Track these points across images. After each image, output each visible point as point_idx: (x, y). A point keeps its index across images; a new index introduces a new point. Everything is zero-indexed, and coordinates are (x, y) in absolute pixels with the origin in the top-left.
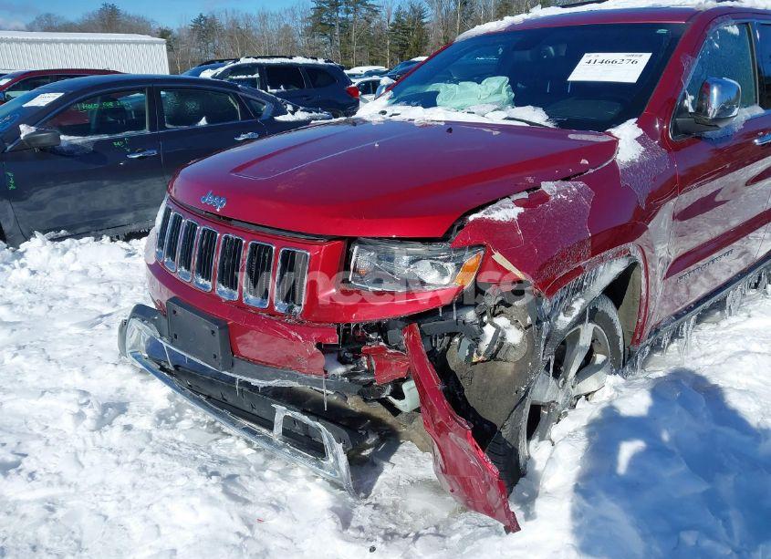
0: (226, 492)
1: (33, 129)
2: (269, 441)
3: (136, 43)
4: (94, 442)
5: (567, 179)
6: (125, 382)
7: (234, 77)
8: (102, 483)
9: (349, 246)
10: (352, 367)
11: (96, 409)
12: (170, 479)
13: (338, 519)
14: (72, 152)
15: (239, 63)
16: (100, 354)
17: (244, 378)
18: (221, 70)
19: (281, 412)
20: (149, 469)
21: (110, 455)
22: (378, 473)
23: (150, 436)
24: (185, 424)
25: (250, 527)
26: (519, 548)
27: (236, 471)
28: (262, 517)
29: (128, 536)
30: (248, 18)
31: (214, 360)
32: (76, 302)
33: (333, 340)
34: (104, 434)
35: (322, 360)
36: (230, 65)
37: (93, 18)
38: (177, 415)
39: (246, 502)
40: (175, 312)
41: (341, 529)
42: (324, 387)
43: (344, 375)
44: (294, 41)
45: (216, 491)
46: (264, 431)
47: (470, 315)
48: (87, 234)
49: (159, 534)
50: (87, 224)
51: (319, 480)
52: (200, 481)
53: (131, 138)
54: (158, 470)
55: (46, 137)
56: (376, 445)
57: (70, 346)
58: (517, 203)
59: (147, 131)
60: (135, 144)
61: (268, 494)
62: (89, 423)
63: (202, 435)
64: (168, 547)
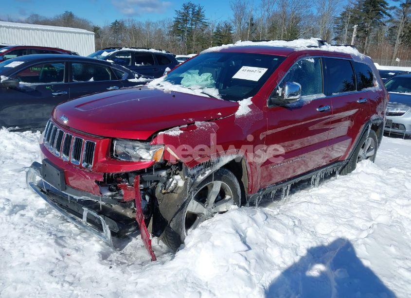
0: (57, 242)
1: (7, 78)
2: (80, 223)
3: (79, 33)
4: (6, 220)
5: (209, 121)
6: (28, 196)
7: (118, 57)
8: (6, 236)
9: (112, 141)
10: (115, 193)
11: (11, 206)
12: (34, 236)
13: (101, 256)
14: (25, 90)
15: (121, 50)
16: (19, 184)
17: (71, 195)
18: (112, 53)
19: (86, 211)
20: (27, 232)
21: (12, 225)
22: (129, 242)
23: (32, 219)
24: (50, 216)
25: (63, 257)
26: (167, 269)
27: (64, 235)
28: (69, 253)
29: (12, 257)
30: (140, 23)
31: (58, 186)
32: (16, 161)
33: (101, 180)
34: (12, 217)
35: (98, 188)
36: (117, 50)
37: (60, 18)
38: (48, 212)
39: (65, 247)
40: (45, 165)
41: (101, 259)
42: (100, 200)
43: (110, 196)
44: (163, 37)
45: (52, 241)
46: (80, 219)
47: (164, 173)
48: (29, 129)
49: (24, 257)
50: (30, 124)
51: (101, 242)
52: (46, 237)
53: (55, 85)
54: (31, 233)
55: (13, 82)
56: (133, 231)
57: (6, 180)
58: (181, 129)
59: (63, 82)
60: (56, 88)
61: (75, 245)
62: (5, 212)
63: (57, 221)
64: (26, 262)
